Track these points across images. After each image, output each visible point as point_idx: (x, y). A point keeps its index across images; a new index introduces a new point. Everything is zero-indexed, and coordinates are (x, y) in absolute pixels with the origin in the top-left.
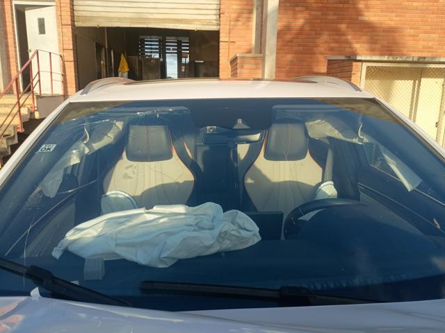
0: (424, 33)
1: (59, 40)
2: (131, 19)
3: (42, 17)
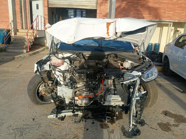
1: (43, 11)
3: (38, 4)
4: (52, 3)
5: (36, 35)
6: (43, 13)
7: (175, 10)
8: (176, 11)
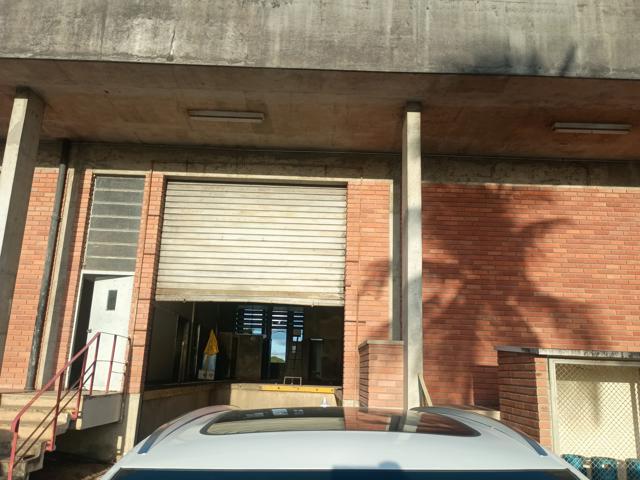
0: (632, 314)
1: (131, 318)
2: (228, 293)
4: (170, 285)
5: (72, 422)
6: (127, 324)
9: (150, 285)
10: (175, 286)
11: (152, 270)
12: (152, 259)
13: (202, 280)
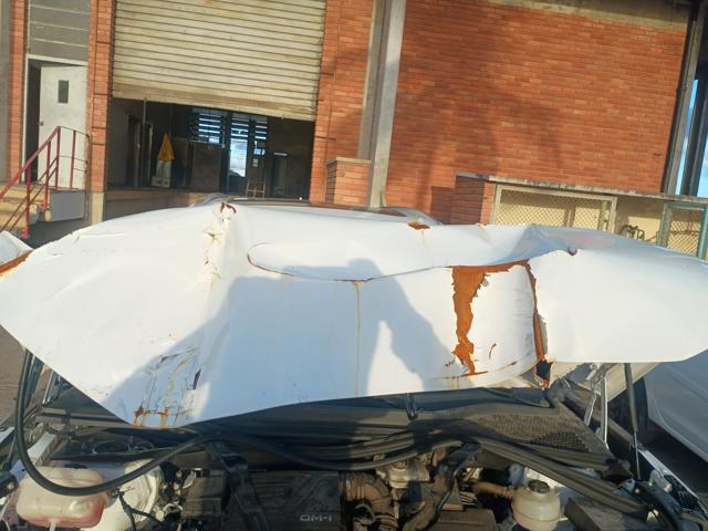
0: (588, 150)
1: (89, 114)
2: (193, 95)
3: (65, 79)
4: (127, 81)
5: (41, 213)
6: (84, 120)
7: (615, 148)
8: (616, 151)
9: (107, 79)
10: (134, 82)
11: (107, 62)
12: (107, 49)
13: (164, 79)
